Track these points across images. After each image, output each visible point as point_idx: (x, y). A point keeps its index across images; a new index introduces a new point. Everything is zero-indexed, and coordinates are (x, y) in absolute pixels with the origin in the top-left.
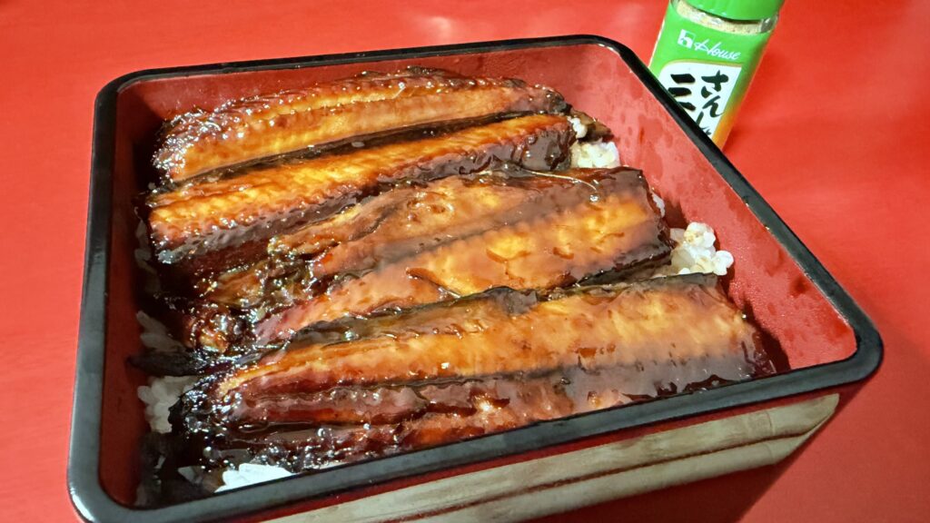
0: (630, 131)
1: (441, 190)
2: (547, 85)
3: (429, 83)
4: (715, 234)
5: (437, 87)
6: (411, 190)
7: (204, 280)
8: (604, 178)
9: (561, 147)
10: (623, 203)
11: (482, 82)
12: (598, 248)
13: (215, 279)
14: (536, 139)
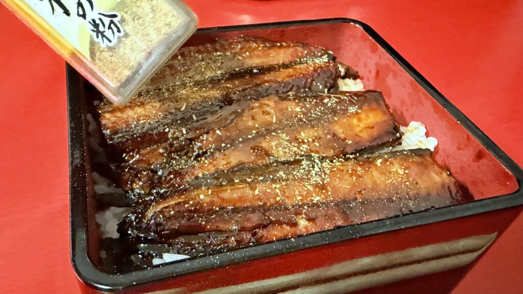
0: (370, 72)
1: (267, 102)
2: (321, 46)
3: (255, 44)
4: (426, 128)
5: (259, 47)
6: (250, 102)
7: (131, 153)
8: (360, 96)
9: (333, 79)
10: (372, 110)
11: (284, 44)
12: (360, 134)
13: (137, 153)
14: (319, 75)
